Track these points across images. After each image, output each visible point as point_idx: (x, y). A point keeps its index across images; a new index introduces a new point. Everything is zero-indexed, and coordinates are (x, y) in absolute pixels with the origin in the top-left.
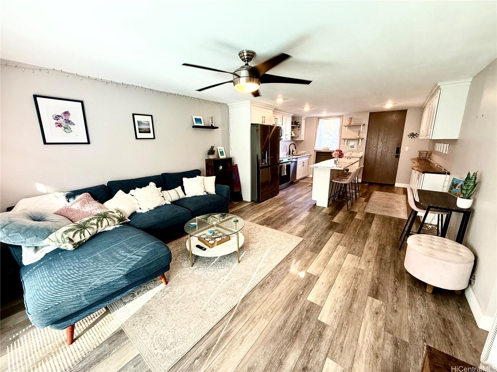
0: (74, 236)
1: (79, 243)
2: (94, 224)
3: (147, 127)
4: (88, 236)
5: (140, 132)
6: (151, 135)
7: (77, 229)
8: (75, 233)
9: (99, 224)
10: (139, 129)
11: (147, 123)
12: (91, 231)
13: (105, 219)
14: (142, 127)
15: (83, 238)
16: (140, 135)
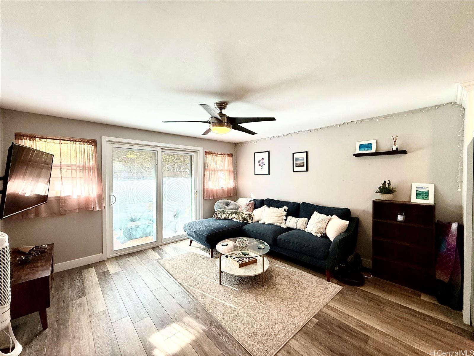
0: (218, 214)
1: (219, 218)
2: (228, 213)
3: (303, 162)
4: (223, 217)
5: (296, 166)
6: (304, 168)
7: (221, 212)
8: (219, 213)
9: (231, 214)
10: (296, 164)
11: (302, 158)
12: (225, 216)
13: (235, 214)
14: (299, 162)
15: (221, 217)
16: (296, 169)
